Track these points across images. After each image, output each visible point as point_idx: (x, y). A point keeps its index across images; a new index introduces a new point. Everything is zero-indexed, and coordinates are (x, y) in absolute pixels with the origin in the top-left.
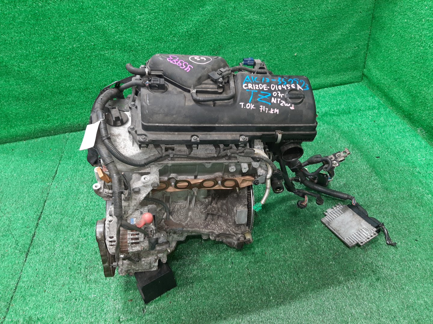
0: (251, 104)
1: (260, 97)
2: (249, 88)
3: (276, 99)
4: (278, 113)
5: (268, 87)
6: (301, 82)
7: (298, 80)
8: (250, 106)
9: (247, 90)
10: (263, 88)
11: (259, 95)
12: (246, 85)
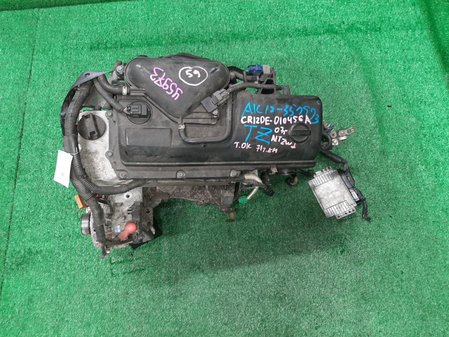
0: (248, 144)
1: (259, 134)
2: (248, 122)
3: (277, 136)
4: (276, 152)
5: (271, 121)
6: (312, 111)
7: (309, 108)
8: (246, 146)
9: (245, 126)
10: (265, 122)
11: (259, 132)
12: (245, 117)
